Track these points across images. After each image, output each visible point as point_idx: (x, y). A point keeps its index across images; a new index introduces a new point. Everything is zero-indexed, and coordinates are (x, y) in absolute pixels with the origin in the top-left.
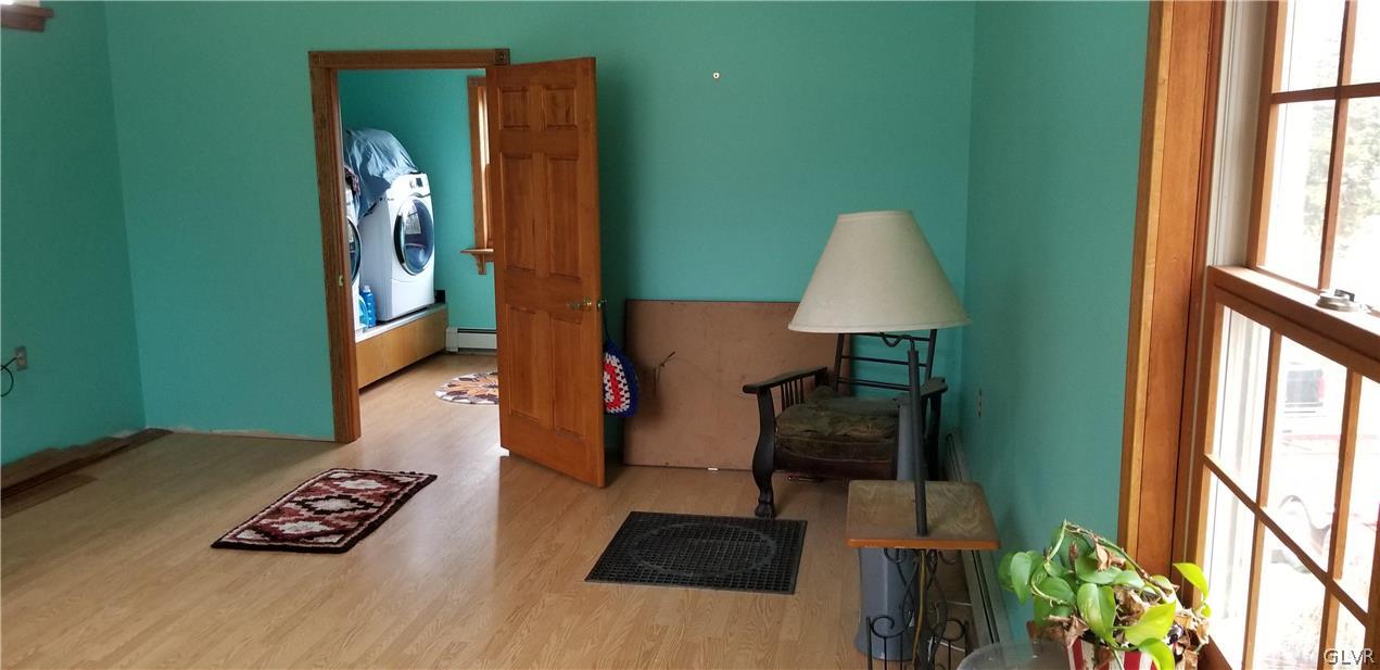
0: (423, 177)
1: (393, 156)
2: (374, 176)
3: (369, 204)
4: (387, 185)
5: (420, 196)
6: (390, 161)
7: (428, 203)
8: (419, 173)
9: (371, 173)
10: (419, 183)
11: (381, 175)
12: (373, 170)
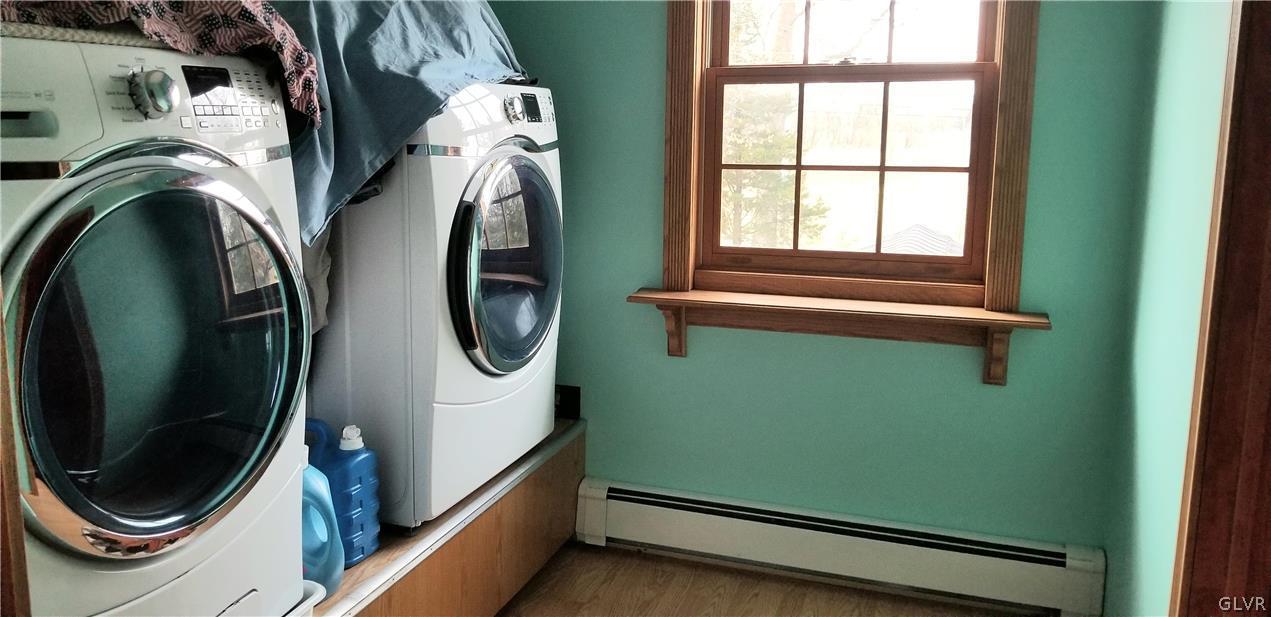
0: (543, 96)
1: (459, 21)
2: (389, 75)
3: (370, 161)
4: (431, 105)
5: (531, 146)
6: (449, 34)
7: (550, 165)
8: (533, 83)
9: (381, 63)
10: (532, 109)
11: (415, 70)
12: (388, 53)
